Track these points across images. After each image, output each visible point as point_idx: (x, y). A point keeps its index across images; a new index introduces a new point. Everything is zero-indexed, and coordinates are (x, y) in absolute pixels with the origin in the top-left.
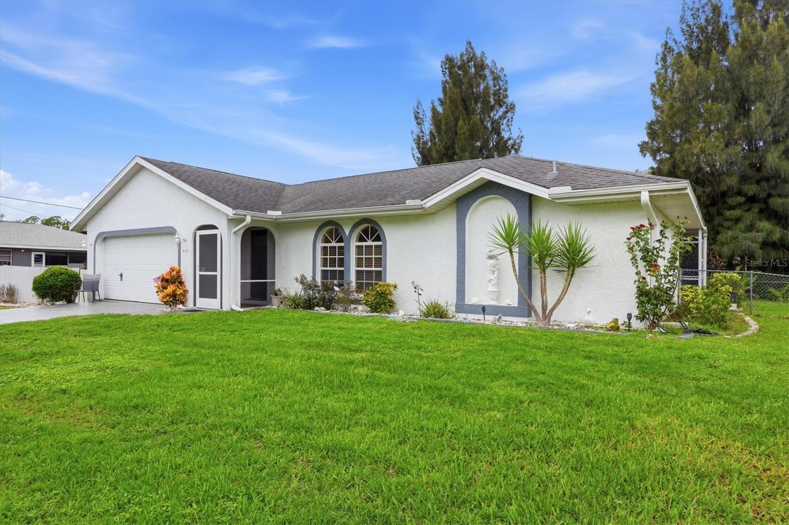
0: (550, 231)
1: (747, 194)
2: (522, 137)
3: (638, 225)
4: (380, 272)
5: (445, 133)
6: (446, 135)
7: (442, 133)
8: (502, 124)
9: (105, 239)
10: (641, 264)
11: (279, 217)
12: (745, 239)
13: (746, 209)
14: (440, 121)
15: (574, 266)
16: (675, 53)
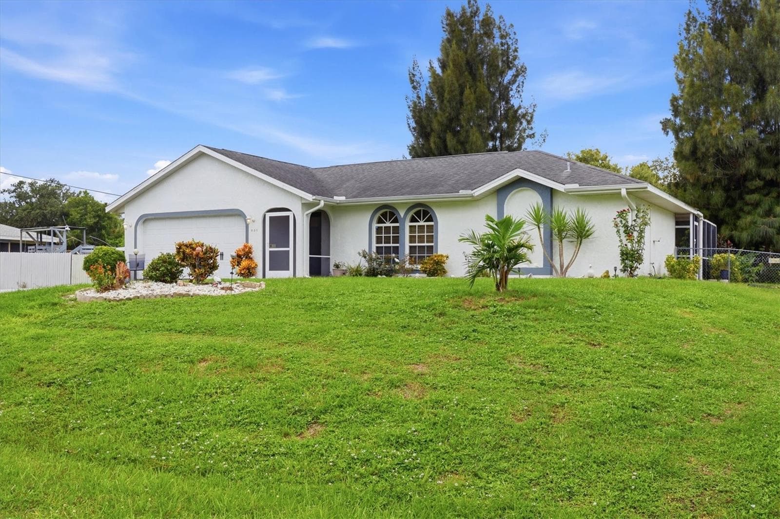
0: (566, 214)
1: (765, 178)
2: (535, 106)
3: (622, 210)
4: (432, 247)
5: (448, 101)
6: (450, 104)
7: (445, 102)
8: (512, 90)
9: (144, 222)
10: (623, 235)
11: (342, 202)
12: (763, 224)
13: (765, 193)
14: (442, 87)
15: (581, 237)
16: (698, 23)
